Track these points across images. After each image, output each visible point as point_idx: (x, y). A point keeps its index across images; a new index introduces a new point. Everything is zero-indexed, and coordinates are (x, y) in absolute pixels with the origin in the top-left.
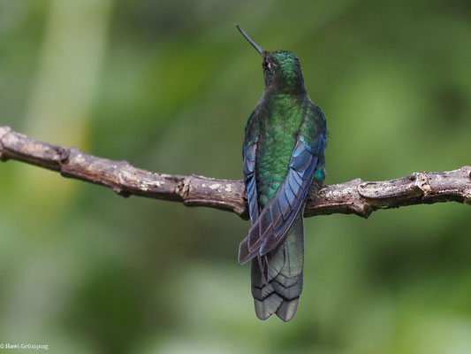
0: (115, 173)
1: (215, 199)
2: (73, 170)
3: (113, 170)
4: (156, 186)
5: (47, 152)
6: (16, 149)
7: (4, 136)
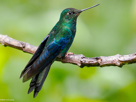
1: (71, 61)
2: (27, 50)
5: (18, 44)
7: (5, 39)
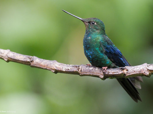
0: (52, 65)
1: (92, 73)
2: (35, 64)
3: (51, 64)
4: (68, 69)
5: (25, 58)
6: (13, 58)
7: (8, 53)
